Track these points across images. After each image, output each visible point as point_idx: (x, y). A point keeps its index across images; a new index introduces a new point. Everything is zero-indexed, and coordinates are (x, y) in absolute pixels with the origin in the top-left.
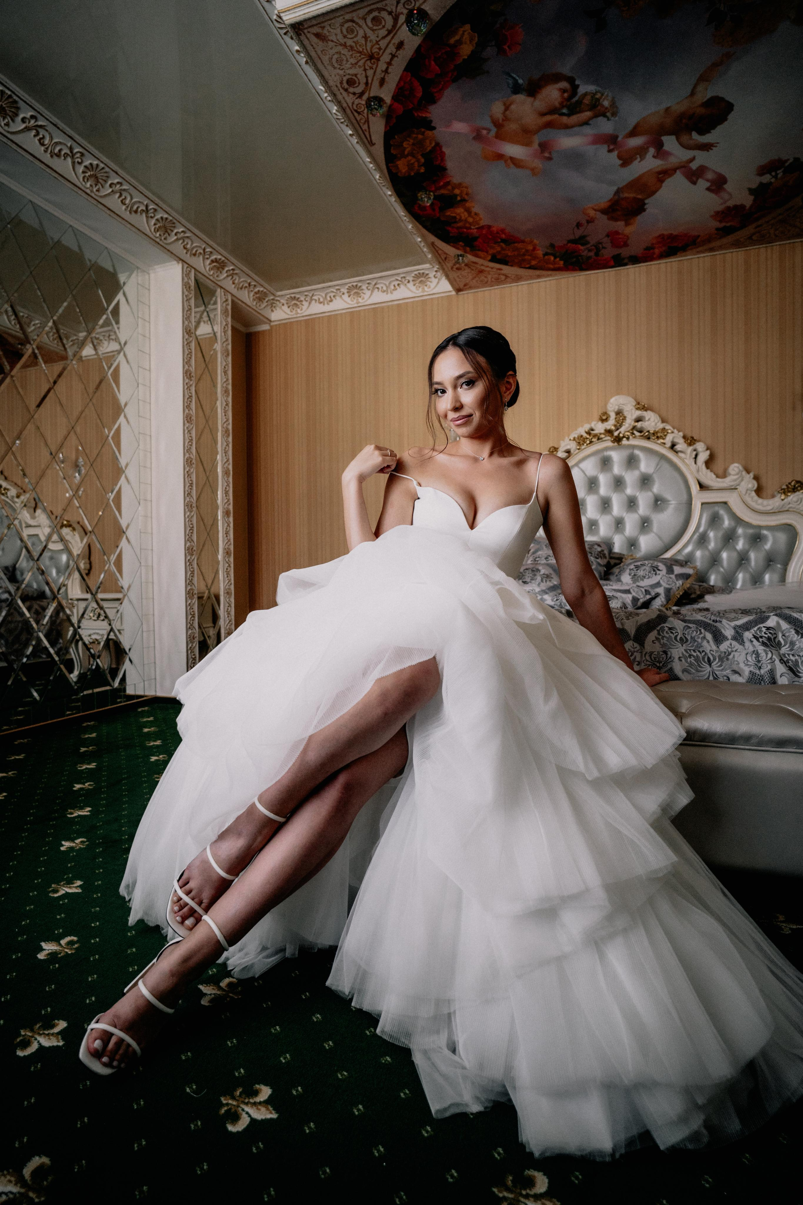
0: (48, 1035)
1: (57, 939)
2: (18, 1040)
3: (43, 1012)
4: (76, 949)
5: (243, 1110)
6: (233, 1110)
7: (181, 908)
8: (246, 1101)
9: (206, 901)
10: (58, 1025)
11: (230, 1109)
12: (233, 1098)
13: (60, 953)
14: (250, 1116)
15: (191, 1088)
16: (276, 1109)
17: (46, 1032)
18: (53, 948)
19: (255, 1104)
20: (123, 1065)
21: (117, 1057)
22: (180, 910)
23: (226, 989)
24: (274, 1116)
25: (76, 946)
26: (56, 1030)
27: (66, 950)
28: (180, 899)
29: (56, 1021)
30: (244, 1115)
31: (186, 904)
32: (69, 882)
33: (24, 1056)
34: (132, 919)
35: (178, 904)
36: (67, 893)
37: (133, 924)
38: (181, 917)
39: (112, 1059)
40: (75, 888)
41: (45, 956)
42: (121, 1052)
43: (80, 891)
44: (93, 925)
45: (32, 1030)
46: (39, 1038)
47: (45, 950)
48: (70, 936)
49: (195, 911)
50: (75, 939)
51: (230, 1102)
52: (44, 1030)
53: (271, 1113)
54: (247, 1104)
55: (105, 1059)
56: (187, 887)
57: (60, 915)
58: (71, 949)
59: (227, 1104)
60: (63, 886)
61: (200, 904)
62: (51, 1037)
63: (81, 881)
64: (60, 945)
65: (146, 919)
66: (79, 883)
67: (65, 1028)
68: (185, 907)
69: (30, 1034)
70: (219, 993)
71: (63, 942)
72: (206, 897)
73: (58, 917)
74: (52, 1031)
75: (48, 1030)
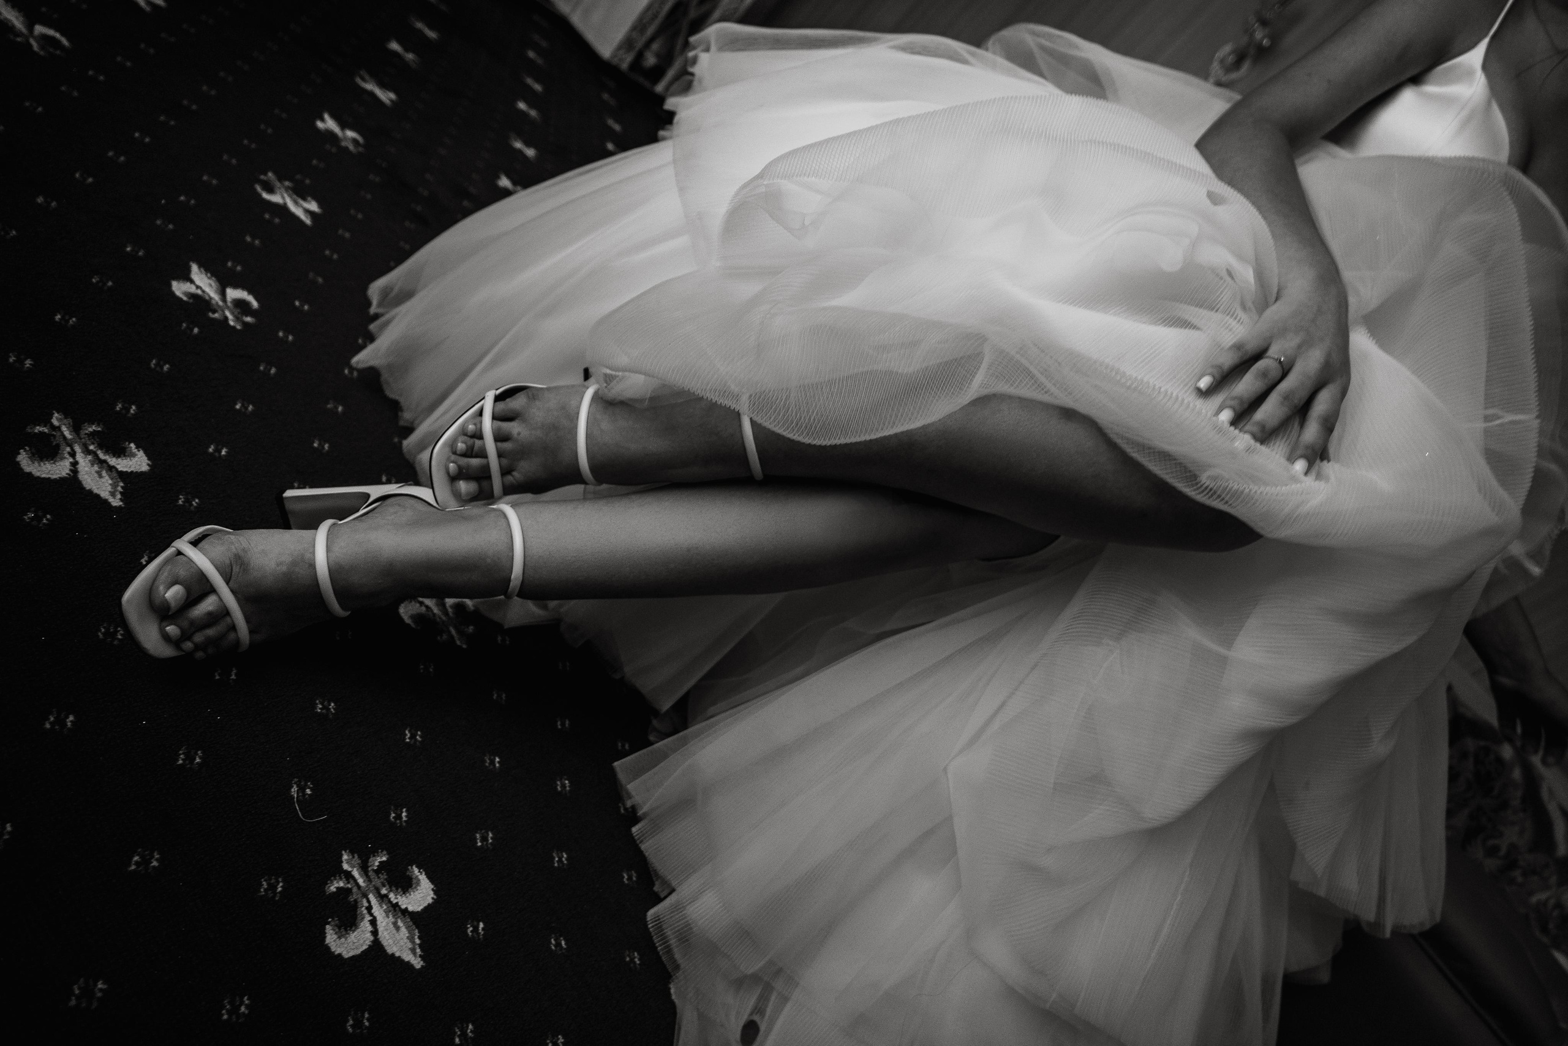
0: (102, 462)
1: (224, 282)
2: (38, 429)
3: (119, 407)
4: (245, 324)
5: (369, 909)
6: (351, 899)
7: (469, 453)
8: (384, 891)
9: (517, 476)
10: (133, 455)
11: (348, 891)
12: (364, 868)
13: (214, 311)
14: (375, 933)
15: (302, 789)
16: (427, 949)
17: (102, 456)
18: (207, 289)
19: (396, 906)
20: (200, 655)
21: (199, 638)
22: (465, 455)
23: (450, 610)
24: (417, 963)
25: (248, 319)
26: (123, 465)
27: (228, 314)
28: (478, 435)
29: (132, 445)
30: (365, 925)
31: (483, 454)
32: (300, 193)
33: (30, 474)
34: (363, 358)
35: (470, 441)
36: (284, 208)
37: (361, 366)
38: (460, 468)
39: (186, 636)
40: (303, 209)
41: (187, 294)
42: (210, 632)
43: (308, 221)
44: (297, 303)
45: (76, 429)
46: (80, 457)
47: (192, 282)
48: (250, 292)
49: (489, 477)
50: (255, 304)
51: (356, 873)
52: (101, 446)
53: (413, 950)
54: (383, 898)
55: (171, 629)
56: (506, 426)
57: (254, 237)
58: (237, 319)
59: (349, 876)
60: (287, 189)
61: (505, 472)
62: (104, 473)
63: (320, 205)
64: (223, 294)
65: (385, 376)
66: (313, 206)
67: (142, 473)
68: (476, 456)
69: (68, 434)
70: (436, 610)
71: (233, 294)
72: (525, 469)
73: (248, 239)
74: (112, 461)
75: (107, 452)
